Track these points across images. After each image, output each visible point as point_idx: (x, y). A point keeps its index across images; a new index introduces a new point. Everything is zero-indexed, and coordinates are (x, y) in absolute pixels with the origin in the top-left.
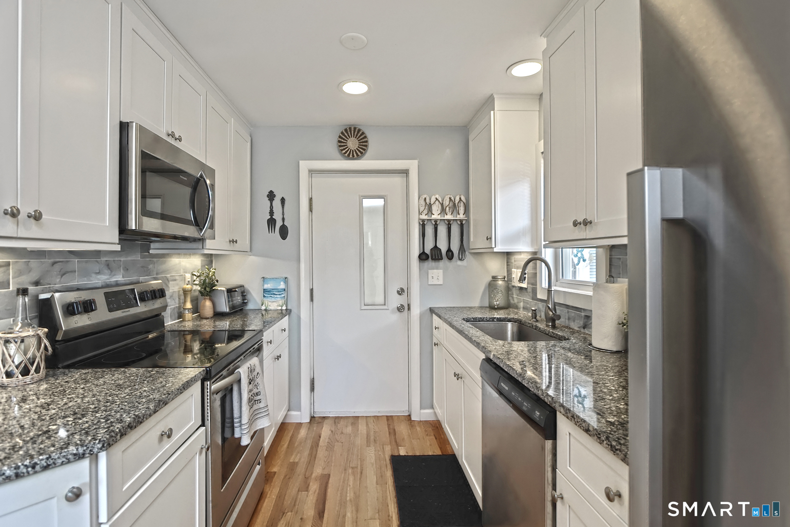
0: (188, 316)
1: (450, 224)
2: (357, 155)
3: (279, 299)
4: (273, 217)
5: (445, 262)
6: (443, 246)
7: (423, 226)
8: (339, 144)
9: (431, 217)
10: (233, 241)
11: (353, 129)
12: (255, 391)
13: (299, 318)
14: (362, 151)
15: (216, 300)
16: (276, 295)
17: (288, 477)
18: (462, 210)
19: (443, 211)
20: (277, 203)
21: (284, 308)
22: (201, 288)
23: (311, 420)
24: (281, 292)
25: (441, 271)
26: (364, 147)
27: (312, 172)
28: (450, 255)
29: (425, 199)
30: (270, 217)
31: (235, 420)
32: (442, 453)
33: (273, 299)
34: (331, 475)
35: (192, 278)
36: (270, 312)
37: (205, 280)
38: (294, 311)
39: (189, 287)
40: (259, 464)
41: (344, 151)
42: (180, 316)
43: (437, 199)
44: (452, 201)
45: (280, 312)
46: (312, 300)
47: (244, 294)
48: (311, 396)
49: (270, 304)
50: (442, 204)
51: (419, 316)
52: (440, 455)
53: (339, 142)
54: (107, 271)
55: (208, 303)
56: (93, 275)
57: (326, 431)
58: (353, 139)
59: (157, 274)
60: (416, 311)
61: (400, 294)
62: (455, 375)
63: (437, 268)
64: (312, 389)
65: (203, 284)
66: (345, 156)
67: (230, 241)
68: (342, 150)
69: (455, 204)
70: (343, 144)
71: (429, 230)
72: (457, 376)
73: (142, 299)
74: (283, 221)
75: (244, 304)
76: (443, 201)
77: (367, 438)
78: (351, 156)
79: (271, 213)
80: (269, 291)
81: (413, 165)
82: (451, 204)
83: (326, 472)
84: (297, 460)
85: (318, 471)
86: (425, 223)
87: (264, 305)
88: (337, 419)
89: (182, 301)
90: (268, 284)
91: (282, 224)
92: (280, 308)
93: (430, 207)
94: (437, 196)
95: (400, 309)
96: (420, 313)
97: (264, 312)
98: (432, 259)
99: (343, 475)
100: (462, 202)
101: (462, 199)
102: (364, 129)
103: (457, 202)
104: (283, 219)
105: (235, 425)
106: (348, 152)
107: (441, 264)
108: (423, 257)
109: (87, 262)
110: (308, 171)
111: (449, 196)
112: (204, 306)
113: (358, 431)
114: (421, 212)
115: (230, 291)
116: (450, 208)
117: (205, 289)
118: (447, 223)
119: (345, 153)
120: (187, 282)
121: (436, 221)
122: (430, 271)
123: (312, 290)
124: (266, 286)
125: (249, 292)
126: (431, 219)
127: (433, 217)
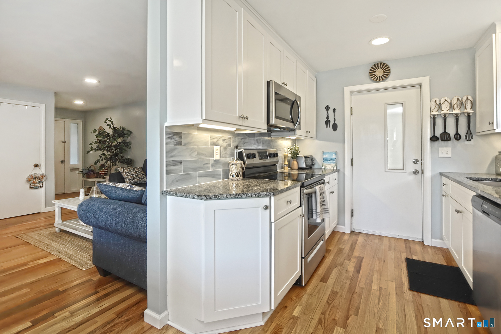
0: (287, 168)
1: (458, 116)
2: (383, 79)
3: (332, 163)
4: (329, 119)
5: (453, 142)
6: (451, 131)
7: (434, 119)
8: (370, 74)
9: (441, 112)
10: (308, 132)
11: (379, 64)
12: (323, 200)
13: (344, 175)
14: (386, 76)
15: (299, 161)
16: (331, 161)
17: (338, 253)
18: (469, 106)
19: (451, 107)
20: (331, 112)
21: (335, 168)
22: (292, 155)
23: (351, 232)
24: (333, 159)
25: (450, 148)
26: (387, 74)
27: (352, 93)
28: (458, 137)
29: (436, 101)
30: (327, 119)
31: (314, 211)
32: (447, 264)
33: (329, 163)
34: (364, 258)
35: (287, 150)
36: (327, 170)
37: (294, 152)
38: (341, 170)
39: (286, 154)
40: (323, 240)
41: (373, 78)
42: (283, 168)
43: (445, 100)
44: (460, 100)
45: (333, 170)
46: (352, 164)
47: (312, 160)
48: (351, 219)
49: (327, 165)
50: (451, 104)
51: (430, 178)
52: (446, 265)
53: (370, 73)
54: (257, 144)
55: (295, 163)
56: (253, 145)
57: (360, 239)
58: (379, 70)
59: (274, 147)
60: (428, 174)
61: (415, 163)
62: (456, 211)
63: (446, 146)
64: (352, 215)
65: (293, 153)
66: (375, 81)
67: (306, 132)
68: (372, 77)
69: (462, 102)
70: (373, 74)
71: (439, 122)
72: (458, 212)
73: (270, 157)
74: (335, 121)
75: (313, 165)
76: (451, 101)
77: (389, 247)
78: (378, 80)
79: (328, 117)
80: (326, 159)
81: (425, 81)
82: (459, 103)
83: (361, 256)
84: (343, 247)
85: (356, 254)
86: (436, 117)
87: (323, 166)
88: (368, 235)
89: (283, 161)
90: (325, 155)
91: (334, 123)
92: (333, 168)
93: (440, 106)
94: (446, 98)
95: (416, 172)
96: (431, 176)
97: (323, 170)
98: (442, 140)
99: (372, 259)
100: (469, 101)
101: (469, 98)
102: (387, 63)
103: (464, 101)
104: (335, 120)
105: (314, 213)
106: (376, 78)
107: (450, 142)
108: (434, 139)
109: (251, 139)
110: (349, 92)
111: (457, 97)
112: (293, 164)
113: (383, 242)
114: (432, 110)
115: (306, 157)
116: (457, 105)
117: (294, 155)
118: (455, 116)
119: (374, 79)
120: (285, 152)
121: (445, 115)
122: (440, 148)
123: (352, 160)
124: (325, 156)
125: (315, 159)
126: (441, 114)
127: (442, 112)
